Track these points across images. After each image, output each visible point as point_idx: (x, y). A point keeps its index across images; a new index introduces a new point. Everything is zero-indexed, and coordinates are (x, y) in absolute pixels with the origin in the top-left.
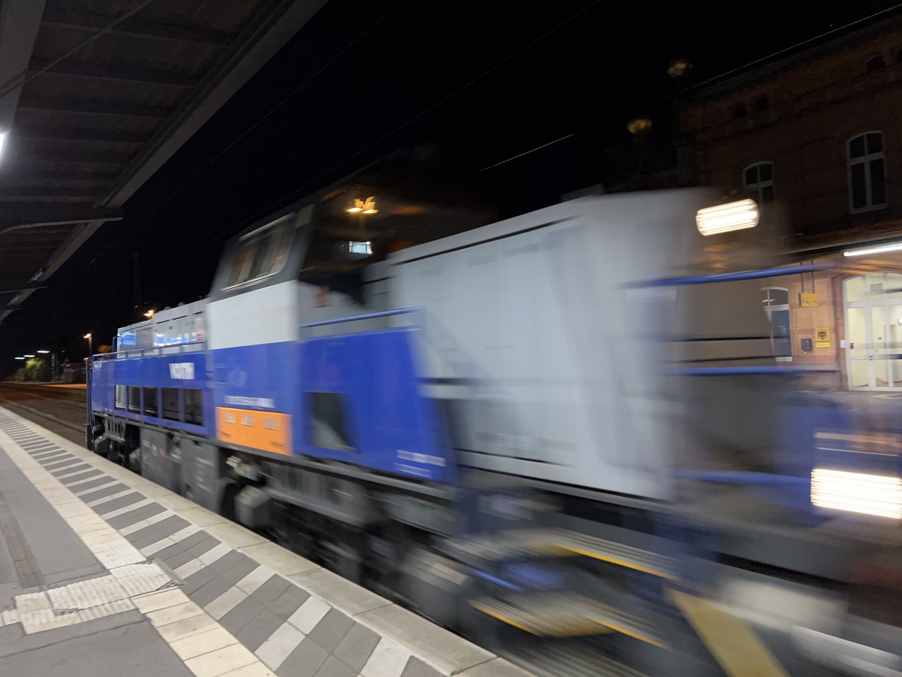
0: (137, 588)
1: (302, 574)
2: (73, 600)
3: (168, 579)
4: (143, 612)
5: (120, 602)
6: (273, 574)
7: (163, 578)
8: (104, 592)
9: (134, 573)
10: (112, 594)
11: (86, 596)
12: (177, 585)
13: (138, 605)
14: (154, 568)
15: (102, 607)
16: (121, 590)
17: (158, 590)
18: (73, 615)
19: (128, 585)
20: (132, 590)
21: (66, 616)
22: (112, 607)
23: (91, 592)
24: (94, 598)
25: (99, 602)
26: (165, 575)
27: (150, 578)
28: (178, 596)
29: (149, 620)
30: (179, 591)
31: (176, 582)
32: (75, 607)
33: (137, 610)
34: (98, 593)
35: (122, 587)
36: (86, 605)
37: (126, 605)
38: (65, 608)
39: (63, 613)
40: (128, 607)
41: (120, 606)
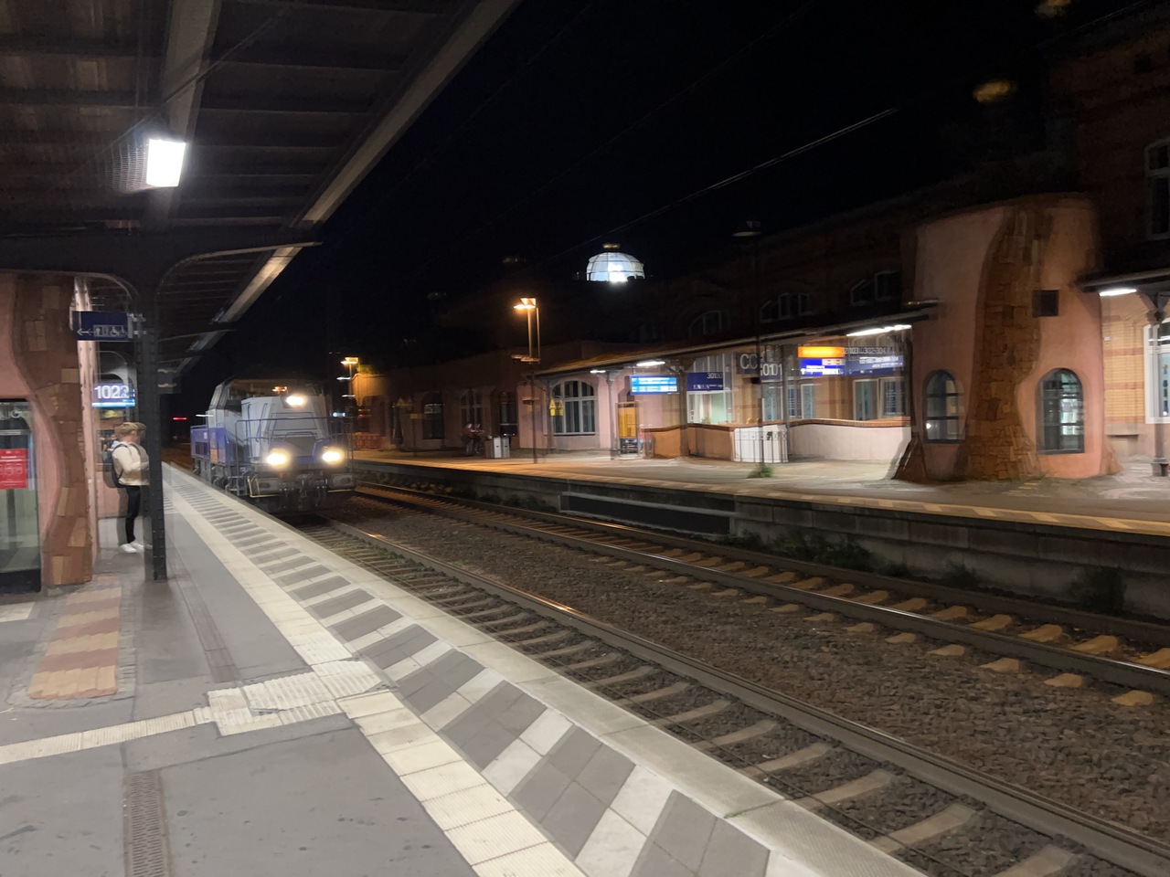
0: (343, 689)
1: (535, 681)
2: (273, 700)
3: (378, 680)
4: (350, 717)
5: (325, 704)
6: (501, 680)
7: (373, 678)
8: (307, 691)
9: (339, 671)
10: (316, 694)
11: (286, 695)
12: (388, 687)
13: (346, 710)
14: (362, 667)
15: (304, 709)
16: (325, 690)
17: (366, 692)
18: (273, 716)
19: (333, 685)
20: (337, 691)
21: (266, 717)
22: (317, 710)
23: (291, 691)
24: (295, 697)
25: (301, 703)
26: (374, 676)
27: (357, 678)
28: (390, 701)
29: (358, 727)
30: (391, 694)
31: (387, 683)
32: (275, 707)
33: (344, 714)
34: (299, 691)
35: (326, 687)
36: (287, 706)
37: (331, 708)
38: (264, 707)
39: (261, 713)
40: (333, 710)
41: (324, 708)
